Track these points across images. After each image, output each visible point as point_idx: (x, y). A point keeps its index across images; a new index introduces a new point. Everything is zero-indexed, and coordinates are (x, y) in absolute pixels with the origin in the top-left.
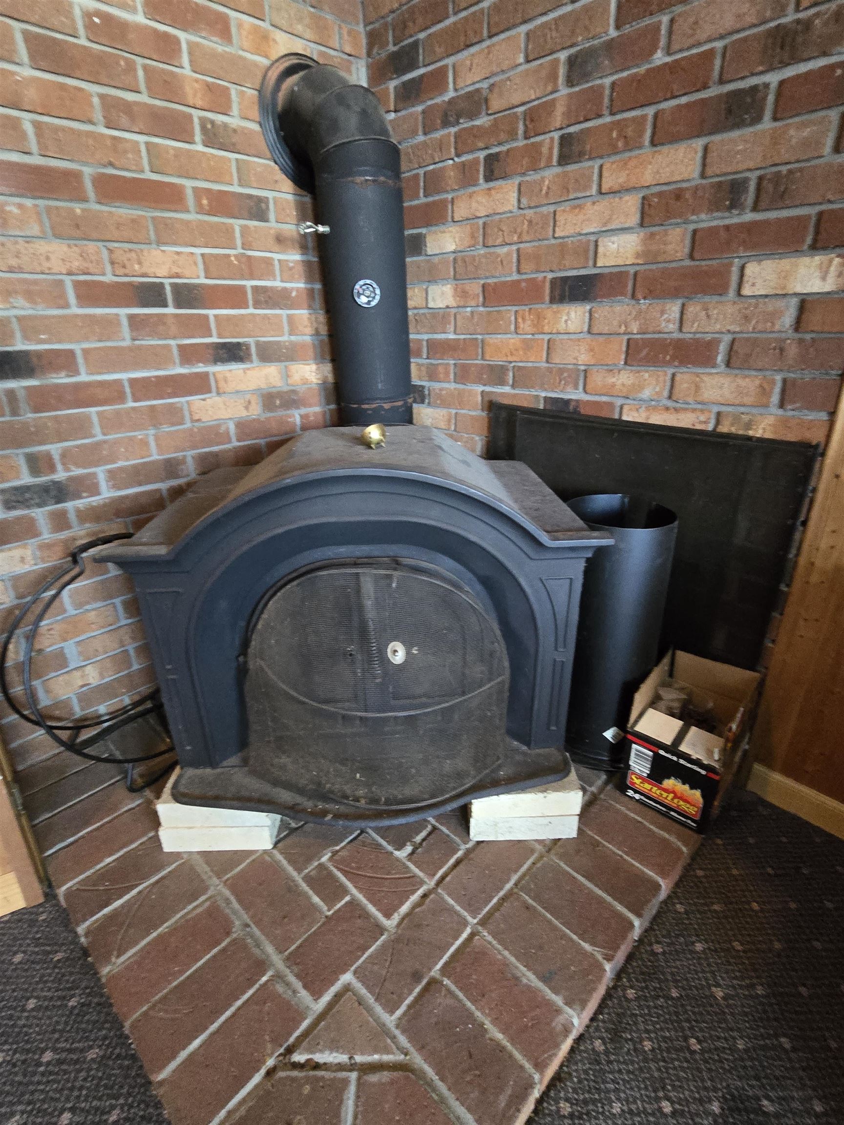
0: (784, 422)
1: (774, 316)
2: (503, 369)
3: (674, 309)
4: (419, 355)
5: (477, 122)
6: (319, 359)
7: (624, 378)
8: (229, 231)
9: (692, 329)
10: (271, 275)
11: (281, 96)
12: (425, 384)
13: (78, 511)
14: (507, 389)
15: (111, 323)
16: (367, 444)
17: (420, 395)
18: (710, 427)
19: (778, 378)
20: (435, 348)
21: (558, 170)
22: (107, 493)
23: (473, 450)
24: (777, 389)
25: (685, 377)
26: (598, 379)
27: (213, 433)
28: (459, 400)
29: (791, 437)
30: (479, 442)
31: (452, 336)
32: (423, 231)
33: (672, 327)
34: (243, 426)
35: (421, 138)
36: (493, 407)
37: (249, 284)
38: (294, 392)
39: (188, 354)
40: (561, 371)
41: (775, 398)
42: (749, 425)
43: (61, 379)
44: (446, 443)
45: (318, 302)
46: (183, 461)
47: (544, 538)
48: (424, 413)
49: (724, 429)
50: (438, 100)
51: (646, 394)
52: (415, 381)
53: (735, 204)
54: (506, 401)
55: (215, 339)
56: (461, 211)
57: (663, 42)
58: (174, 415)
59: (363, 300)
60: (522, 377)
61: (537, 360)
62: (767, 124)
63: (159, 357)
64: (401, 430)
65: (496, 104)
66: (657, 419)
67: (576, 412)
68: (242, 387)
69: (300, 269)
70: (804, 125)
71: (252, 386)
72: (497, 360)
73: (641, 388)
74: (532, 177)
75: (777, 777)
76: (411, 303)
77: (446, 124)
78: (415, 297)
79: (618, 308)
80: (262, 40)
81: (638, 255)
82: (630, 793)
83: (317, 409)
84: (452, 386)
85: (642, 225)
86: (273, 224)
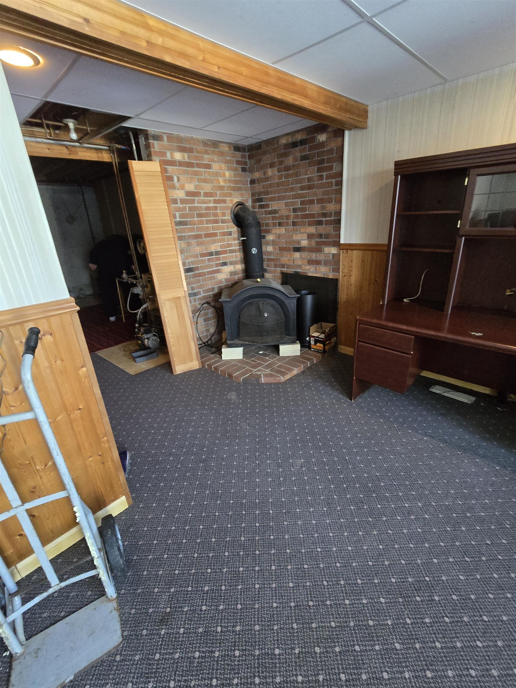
0: (333, 275)
1: (329, 256)
2: (284, 265)
3: (314, 255)
4: (265, 261)
5: (276, 215)
6: (242, 263)
7: (308, 267)
8: (225, 239)
9: (318, 258)
10: (232, 246)
11: (235, 211)
12: (267, 268)
13: (198, 298)
14: (285, 269)
15: (204, 260)
16: (257, 282)
17: (266, 271)
18: (322, 276)
19: (331, 267)
20: (269, 260)
21: (293, 227)
22: (202, 295)
23: (278, 283)
24: (332, 270)
25: (318, 267)
26: (303, 267)
27: (221, 282)
28: (275, 272)
29: (335, 278)
30: (280, 281)
31: (272, 257)
32: (265, 234)
33: (314, 258)
34: (226, 280)
35: (264, 215)
36: (283, 273)
37: (228, 249)
38: (236, 271)
39: (217, 265)
40: (296, 266)
41: (332, 271)
42: (328, 276)
43: (197, 272)
44: (272, 281)
45: (241, 250)
46: (215, 288)
47: (289, 296)
48: (267, 275)
49: (325, 277)
50: (268, 209)
51: (312, 270)
52: (264, 267)
53: (321, 238)
54: (286, 272)
55: (222, 261)
56: (273, 232)
57: (307, 210)
58: (214, 278)
59: (253, 252)
60: (288, 267)
61: (291, 263)
62: (324, 225)
63: (211, 266)
64: (263, 279)
65: (279, 213)
66: (314, 275)
67: (300, 274)
68: (226, 271)
69: (238, 244)
70: (329, 227)
71: (228, 271)
72: (283, 263)
73: (310, 269)
74: (287, 227)
75: (343, 347)
76: (263, 250)
77: (269, 214)
78: (264, 248)
79: (305, 254)
80: (232, 201)
81: (307, 244)
82: (312, 349)
83: (241, 275)
84: (273, 268)
85: (308, 239)
86: (233, 236)
